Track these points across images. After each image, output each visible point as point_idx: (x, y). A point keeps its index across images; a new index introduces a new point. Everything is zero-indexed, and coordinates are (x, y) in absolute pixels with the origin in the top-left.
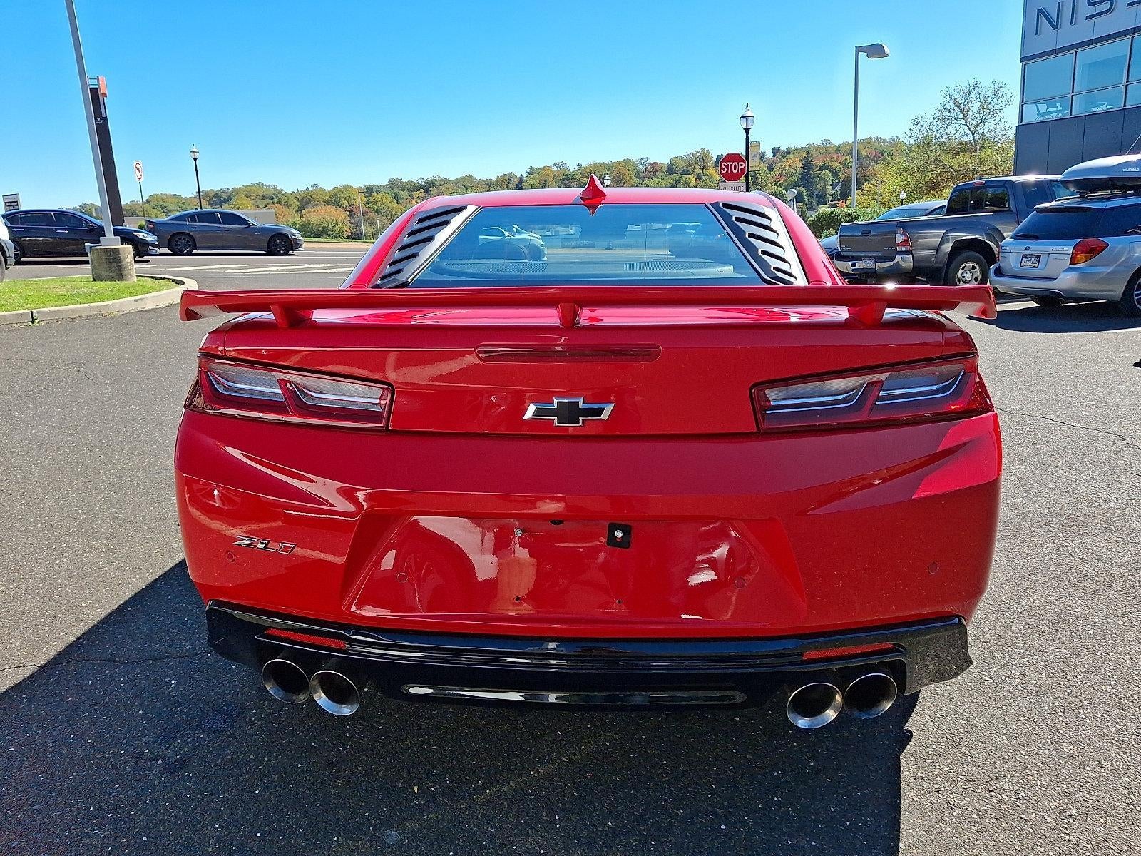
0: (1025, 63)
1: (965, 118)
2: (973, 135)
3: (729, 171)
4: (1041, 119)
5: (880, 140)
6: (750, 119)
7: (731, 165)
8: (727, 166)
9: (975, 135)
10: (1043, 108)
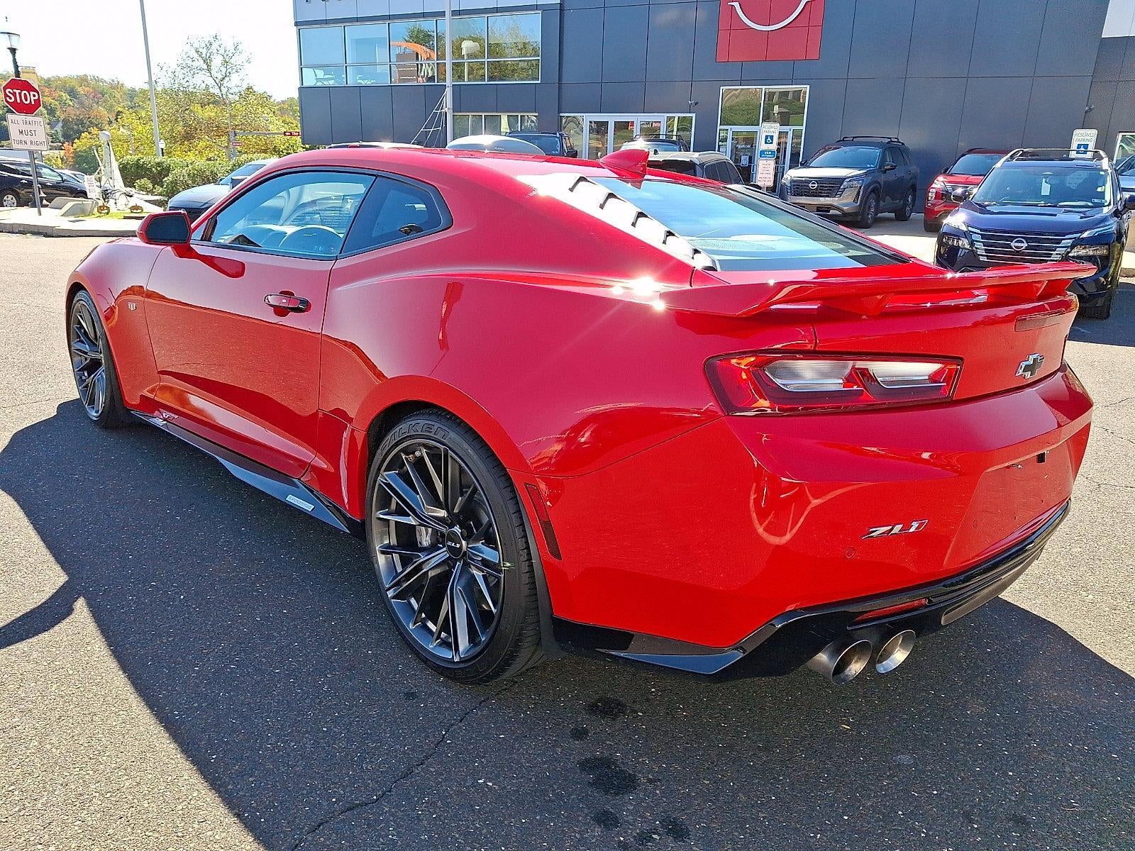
0: (299, 27)
1: (209, 70)
2: (220, 88)
3: (19, 101)
4: (319, 84)
5: (97, 80)
6: (13, 37)
7: (20, 94)
8: (14, 94)
9: (222, 88)
10: (320, 74)
